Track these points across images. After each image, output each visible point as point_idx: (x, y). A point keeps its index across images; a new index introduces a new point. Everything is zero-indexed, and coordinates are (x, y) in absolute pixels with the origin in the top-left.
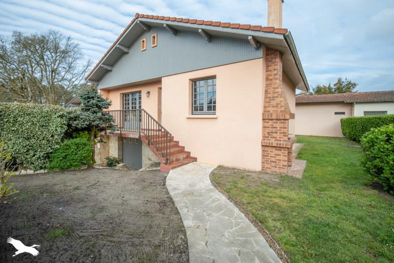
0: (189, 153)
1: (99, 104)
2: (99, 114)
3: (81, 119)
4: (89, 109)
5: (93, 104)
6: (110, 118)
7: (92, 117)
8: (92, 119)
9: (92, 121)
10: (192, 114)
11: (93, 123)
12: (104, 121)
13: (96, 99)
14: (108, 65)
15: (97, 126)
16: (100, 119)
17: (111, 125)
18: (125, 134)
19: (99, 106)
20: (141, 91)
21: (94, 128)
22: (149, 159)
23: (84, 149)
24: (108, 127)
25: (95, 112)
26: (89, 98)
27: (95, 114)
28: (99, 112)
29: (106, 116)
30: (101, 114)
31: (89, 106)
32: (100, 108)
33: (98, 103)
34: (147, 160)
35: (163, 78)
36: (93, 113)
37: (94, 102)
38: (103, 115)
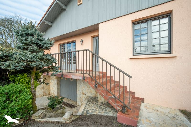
0: (134, 93)
1: (40, 43)
2: (40, 54)
3: (16, 59)
4: (28, 48)
5: (32, 41)
6: (52, 60)
7: (30, 56)
8: (30, 59)
9: (30, 61)
10: (133, 55)
11: (33, 65)
12: (45, 62)
13: (35, 36)
14: (49, 21)
15: (38, 68)
16: (41, 59)
17: (53, 66)
18: (67, 75)
19: (40, 45)
20: (75, 41)
21: (35, 70)
22: (83, 94)
23: (19, 99)
24: (50, 69)
25: (34, 51)
26: (27, 35)
27: (34, 54)
28: (39, 51)
29: (47, 57)
30: (42, 54)
31: (26, 44)
32: (40, 47)
33: (39, 41)
34: (82, 94)
35: (99, 25)
36: (32, 53)
37: (34, 39)
38: (44, 55)
